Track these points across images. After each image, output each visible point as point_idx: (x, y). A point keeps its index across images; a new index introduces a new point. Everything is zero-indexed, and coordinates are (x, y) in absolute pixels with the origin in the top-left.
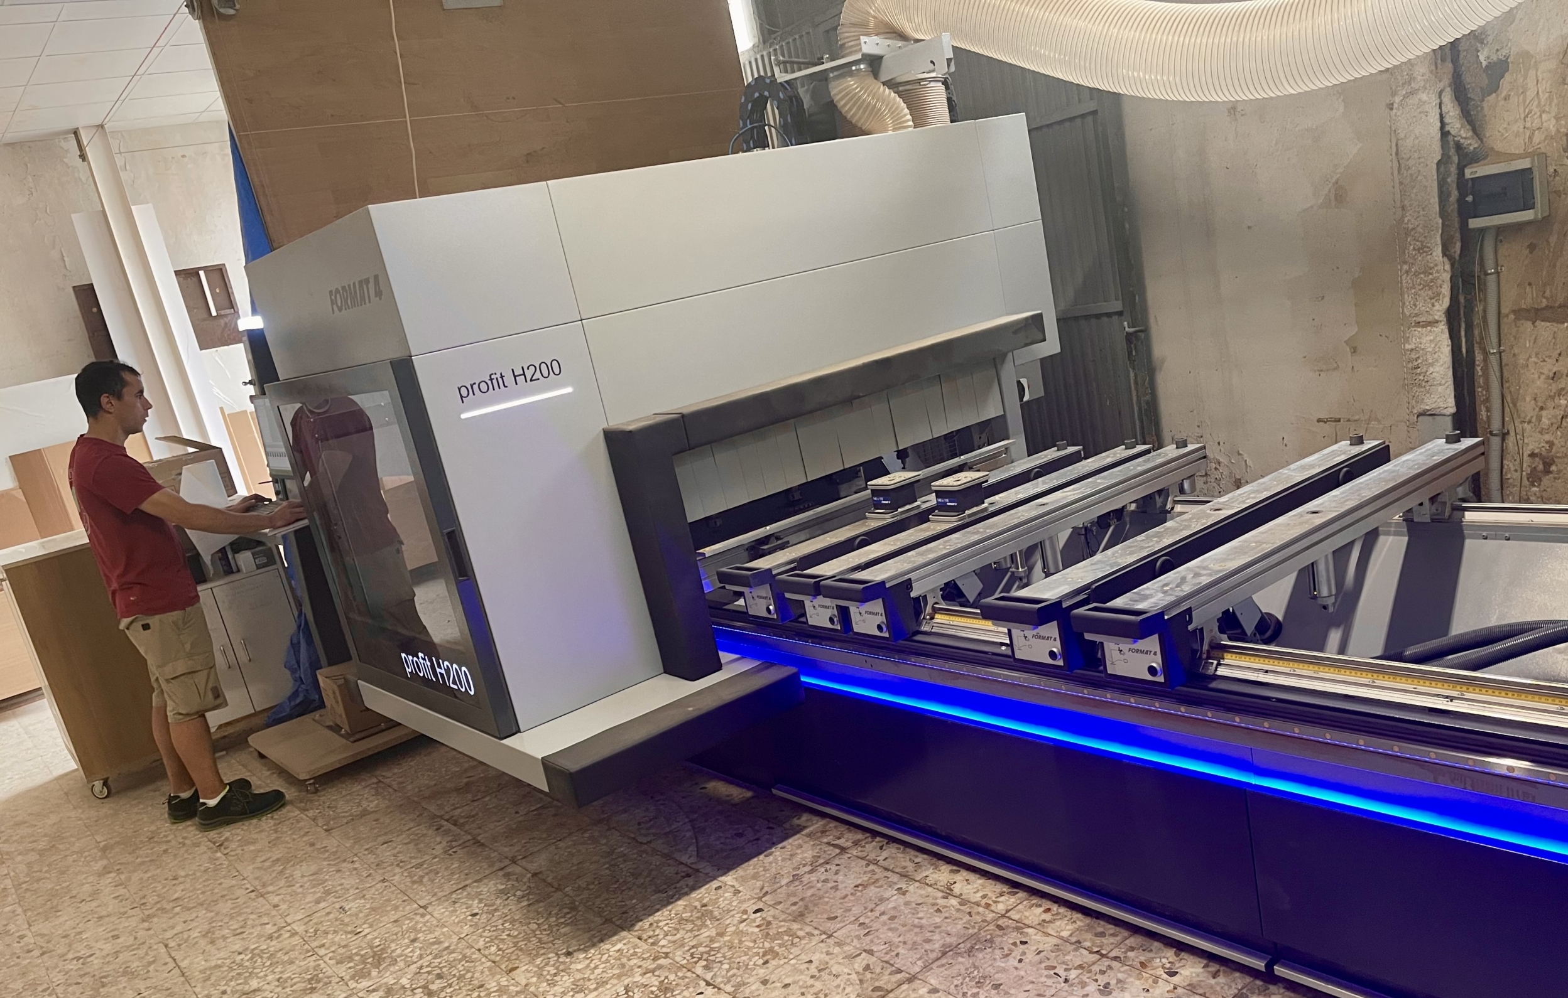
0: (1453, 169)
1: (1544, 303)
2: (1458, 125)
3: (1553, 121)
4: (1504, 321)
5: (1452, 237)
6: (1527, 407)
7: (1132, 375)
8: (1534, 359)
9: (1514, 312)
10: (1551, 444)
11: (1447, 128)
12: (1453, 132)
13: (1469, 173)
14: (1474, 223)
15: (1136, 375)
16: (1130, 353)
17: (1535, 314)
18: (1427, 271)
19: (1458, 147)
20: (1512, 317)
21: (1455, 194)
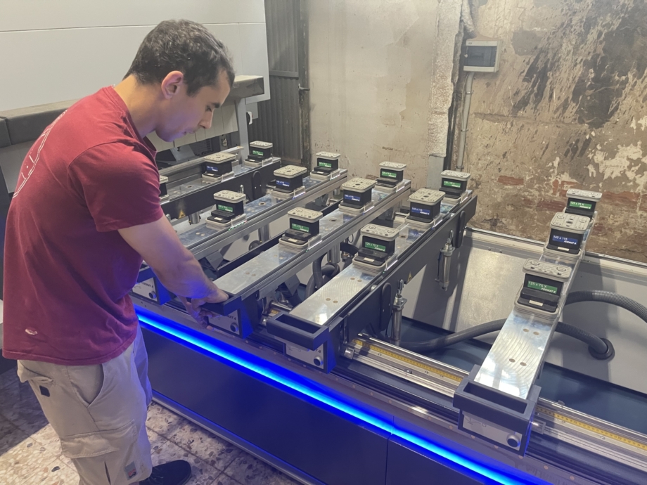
0: (461, 39)
1: (489, 112)
2: (467, 18)
3: (509, 24)
4: (470, 117)
5: (455, 73)
6: (473, 158)
7: (300, 111)
8: (479, 137)
9: (475, 113)
10: (481, 176)
11: (463, 18)
12: (465, 21)
13: (468, 43)
14: (466, 68)
15: (302, 112)
16: (300, 100)
17: (484, 116)
18: (443, 88)
19: (465, 29)
20: (474, 115)
21: (459, 52)
